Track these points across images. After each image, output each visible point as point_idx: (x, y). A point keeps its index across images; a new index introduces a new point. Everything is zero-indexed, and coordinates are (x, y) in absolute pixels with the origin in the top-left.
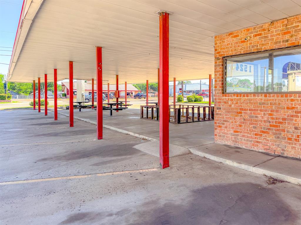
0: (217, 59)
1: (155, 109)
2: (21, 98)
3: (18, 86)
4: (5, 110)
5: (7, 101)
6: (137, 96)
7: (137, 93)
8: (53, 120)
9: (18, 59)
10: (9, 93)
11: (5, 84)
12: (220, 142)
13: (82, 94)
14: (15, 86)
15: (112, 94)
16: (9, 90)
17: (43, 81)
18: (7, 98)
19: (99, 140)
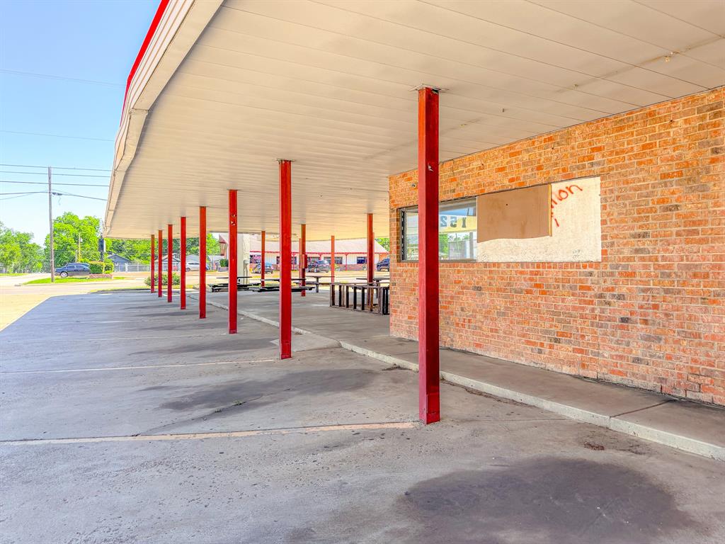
0: (392, 210)
1: (366, 291)
2: (134, 269)
3: (128, 243)
4: (99, 292)
5: (103, 277)
6: (383, 265)
7: (384, 258)
8: (178, 309)
9: (117, 205)
10: (109, 258)
11: (101, 241)
12: (395, 333)
13: (244, 262)
14: (123, 244)
15: (326, 262)
16: (110, 253)
17: (177, 235)
18: (104, 270)
19: (231, 335)
